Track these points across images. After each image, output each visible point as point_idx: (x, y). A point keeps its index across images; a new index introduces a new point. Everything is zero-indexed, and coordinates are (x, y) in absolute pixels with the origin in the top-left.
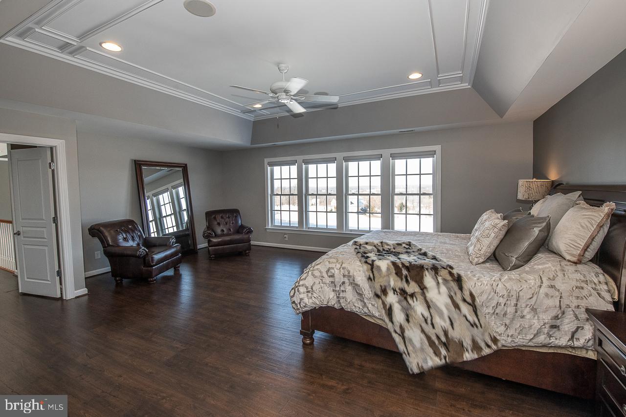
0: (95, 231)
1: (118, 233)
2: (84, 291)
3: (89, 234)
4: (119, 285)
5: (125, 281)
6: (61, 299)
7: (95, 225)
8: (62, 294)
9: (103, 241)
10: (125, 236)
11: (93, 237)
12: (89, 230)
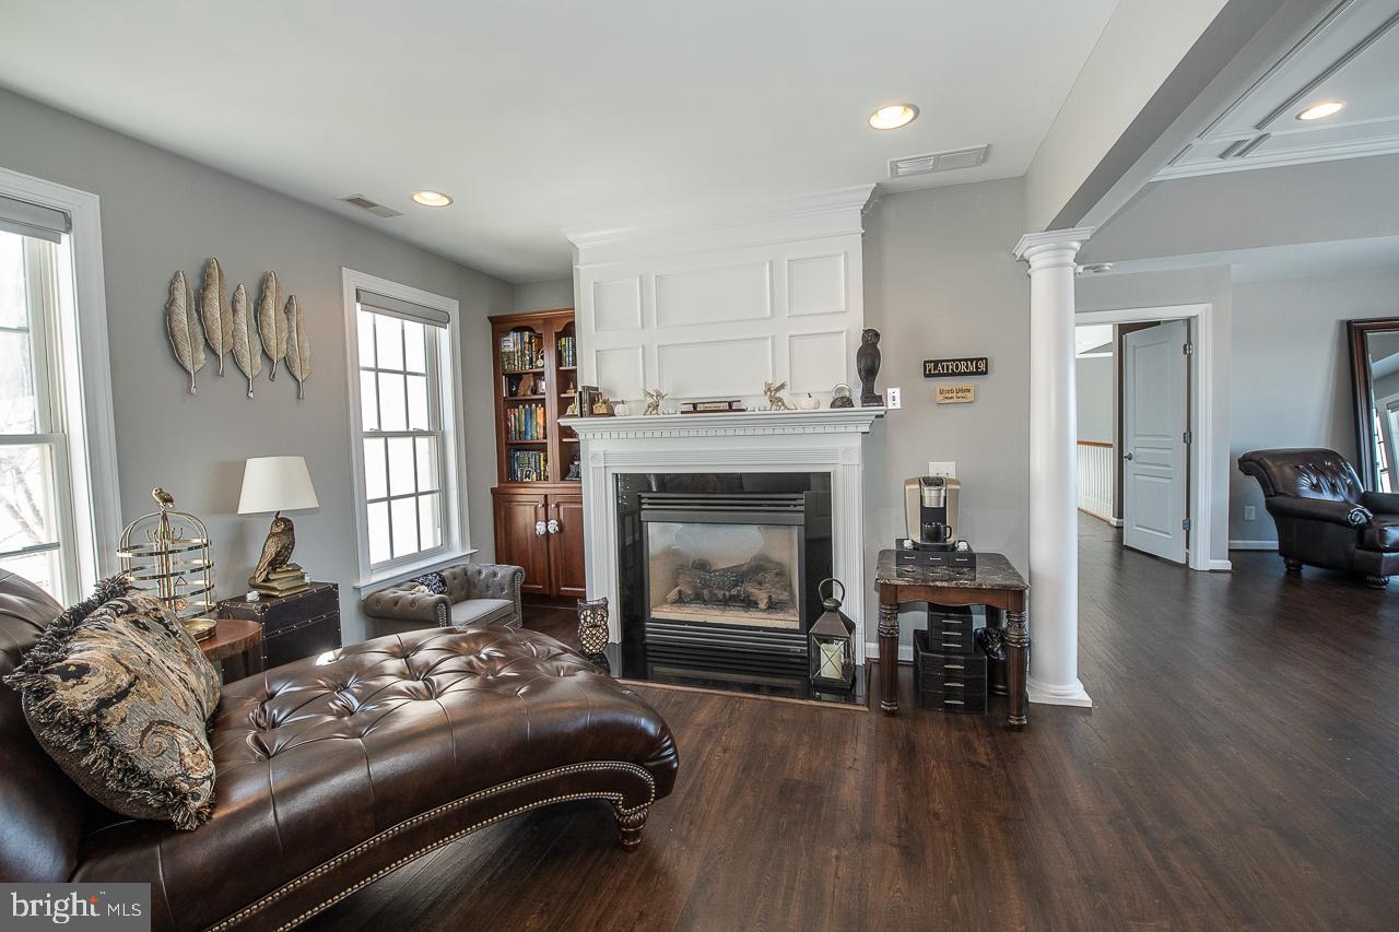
0: (1250, 465)
1: (1299, 472)
2: (1226, 565)
3: (1240, 468)
4: (1293, 573)
5: (1308, 571)
6: (1186, 566)
7: (1253, 453)
8: (1187, 558)
9: (1267, 484)
10: (1315, 482)
11: (1246, 474)
12: (1239, 461)
